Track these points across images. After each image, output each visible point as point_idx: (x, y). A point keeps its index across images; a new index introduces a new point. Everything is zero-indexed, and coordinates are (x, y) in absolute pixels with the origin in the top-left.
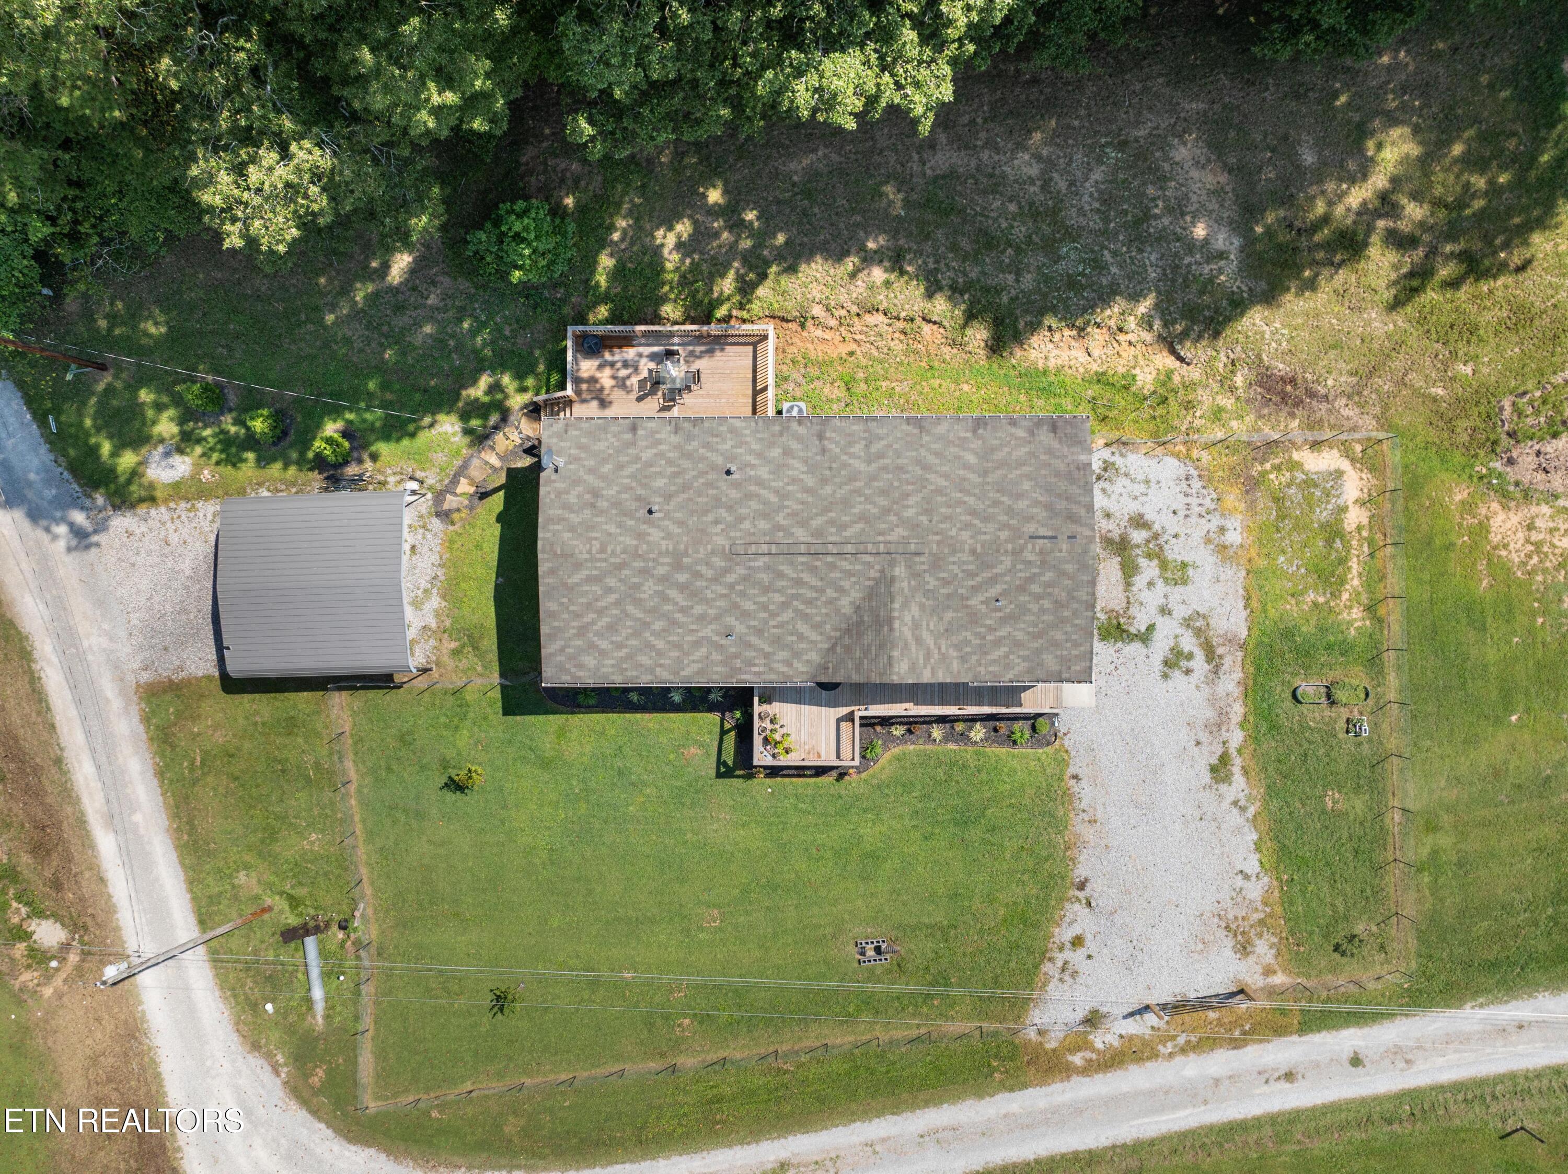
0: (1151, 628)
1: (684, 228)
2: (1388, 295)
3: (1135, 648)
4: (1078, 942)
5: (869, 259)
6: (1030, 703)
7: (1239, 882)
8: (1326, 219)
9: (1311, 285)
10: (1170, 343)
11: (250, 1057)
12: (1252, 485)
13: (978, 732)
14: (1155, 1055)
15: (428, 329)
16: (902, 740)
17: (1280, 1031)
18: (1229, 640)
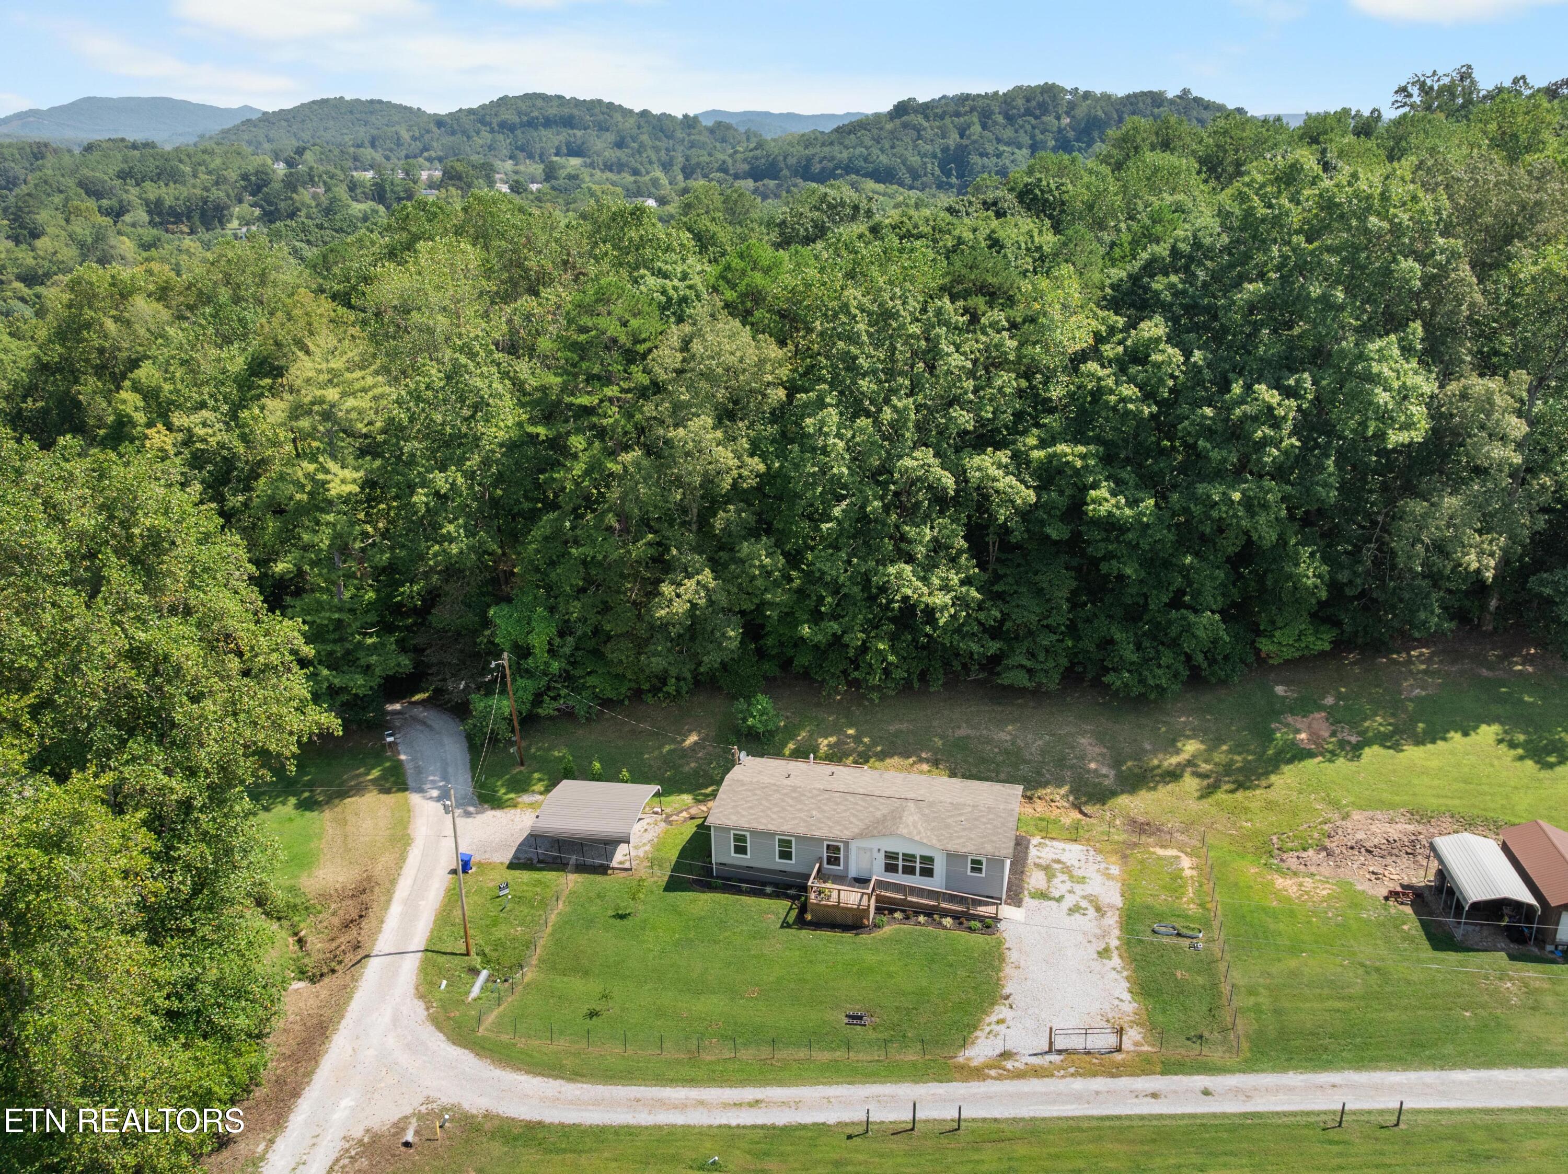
0: (1062, 897)
1: (832, 739)
2: (1197, 794)
3: (1053, 904)
4: (1000, 1022)
5: (921, 760)
6: (982, 910)
7: (1116, 1002)
8: (1159, 767)
9: (1154, 789)
10: (1077, 807)
11: (416, 1001)
12: (1125, 857)
13: (948, 921)
14: (1052, 1075)
15: (693, 765)
16: (900, 922)
17: (1144, 1073)
18: (1111, 906)
